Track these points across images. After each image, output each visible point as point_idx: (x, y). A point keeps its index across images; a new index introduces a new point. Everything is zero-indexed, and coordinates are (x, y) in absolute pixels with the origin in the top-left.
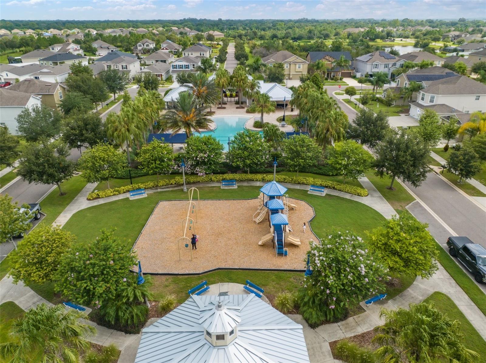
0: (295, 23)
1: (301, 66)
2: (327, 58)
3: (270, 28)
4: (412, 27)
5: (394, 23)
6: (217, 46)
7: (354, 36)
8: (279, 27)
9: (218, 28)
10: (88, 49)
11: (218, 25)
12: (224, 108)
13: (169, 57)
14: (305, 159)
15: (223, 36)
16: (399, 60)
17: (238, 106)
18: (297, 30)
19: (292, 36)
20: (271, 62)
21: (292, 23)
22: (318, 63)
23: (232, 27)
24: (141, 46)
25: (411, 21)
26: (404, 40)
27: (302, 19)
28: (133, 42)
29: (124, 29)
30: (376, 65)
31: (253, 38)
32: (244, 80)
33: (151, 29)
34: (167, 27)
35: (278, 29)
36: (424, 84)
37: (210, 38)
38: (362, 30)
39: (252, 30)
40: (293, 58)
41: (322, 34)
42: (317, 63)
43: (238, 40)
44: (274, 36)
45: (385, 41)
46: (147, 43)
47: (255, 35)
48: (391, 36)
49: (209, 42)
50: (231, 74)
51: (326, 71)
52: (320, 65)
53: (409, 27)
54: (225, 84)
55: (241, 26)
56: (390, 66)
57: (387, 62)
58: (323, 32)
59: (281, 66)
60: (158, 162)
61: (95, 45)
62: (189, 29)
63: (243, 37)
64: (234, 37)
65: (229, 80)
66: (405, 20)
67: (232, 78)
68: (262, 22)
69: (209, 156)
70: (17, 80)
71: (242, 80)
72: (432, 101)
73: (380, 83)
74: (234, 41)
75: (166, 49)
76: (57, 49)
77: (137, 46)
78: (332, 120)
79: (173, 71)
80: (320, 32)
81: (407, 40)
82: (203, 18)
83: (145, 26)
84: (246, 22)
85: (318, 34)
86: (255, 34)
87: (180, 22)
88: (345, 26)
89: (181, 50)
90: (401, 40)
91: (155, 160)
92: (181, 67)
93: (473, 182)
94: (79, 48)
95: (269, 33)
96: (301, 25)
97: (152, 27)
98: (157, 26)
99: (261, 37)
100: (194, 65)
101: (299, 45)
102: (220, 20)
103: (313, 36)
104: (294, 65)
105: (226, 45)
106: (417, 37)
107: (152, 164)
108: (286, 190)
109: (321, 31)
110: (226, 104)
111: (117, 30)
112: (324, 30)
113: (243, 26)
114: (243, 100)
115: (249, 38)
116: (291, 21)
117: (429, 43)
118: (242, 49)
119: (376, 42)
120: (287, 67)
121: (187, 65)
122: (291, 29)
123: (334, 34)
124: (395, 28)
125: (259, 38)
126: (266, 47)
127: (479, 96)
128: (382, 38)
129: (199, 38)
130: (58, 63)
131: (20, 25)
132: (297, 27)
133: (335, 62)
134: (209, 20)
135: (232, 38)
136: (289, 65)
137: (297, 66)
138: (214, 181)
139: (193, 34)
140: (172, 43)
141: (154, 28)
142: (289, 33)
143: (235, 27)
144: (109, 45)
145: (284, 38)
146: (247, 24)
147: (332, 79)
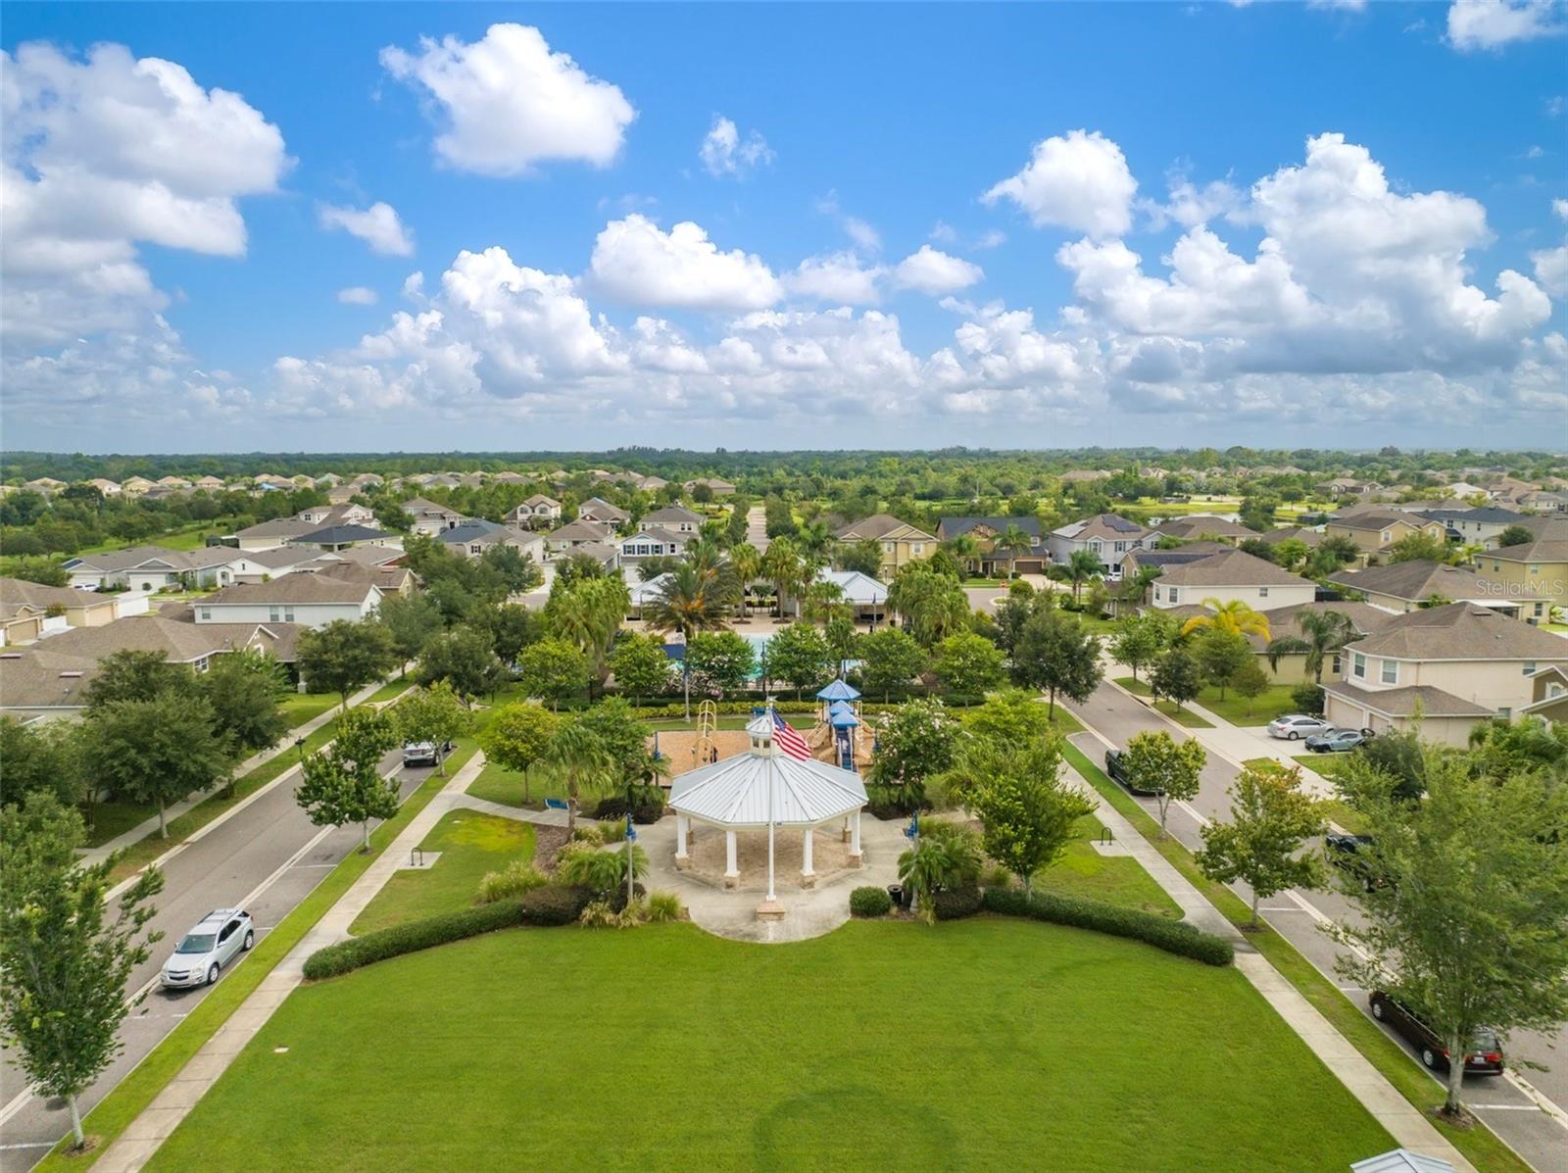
0: (931, 458)
1: (922, 547)
2: (981, 529)
3: (858, 472)
4: (1250, 467)
5: (1200, 460)
6: (720, 514)
7: (1080, 489)
8: (885, 469)
9: (718, 473)
10: (394, 519)
11: (718, 462)
12: (749, 623)
13: (606, 534)
14: (895, 664)
15: (734, 492)
16: (1148, 534)
17: (775, 619)
18: (932, 476)
19: (918, 491)
20: (851, 538)
21: (919, 459)
22: (960, 542)
23: (755, 470)
24: (526, 512)
25: (1249, 454)
26: (1214, 498)
27: (953, 450)
28: (502, 503)
29: (461, 475)
30: (1096, 544)
31: (813, 496)
32: (790, 565)
33: (535, 474)
34: (578, 469)
35: (881, 475)
36: (1166, 569)
37: (702, 495)
38: (1108, 474)
39: (810, 476)
40: (903, 530)
41: (997, 486)
42: (956, 539)
43: (773, 498)
44: (868, 491)
45: (1165, 502)
46: (542, 506)
47: (818, 487)
48: (1180, 490)
49: (700, 505)
50: (763, 554)
51: (979, 557)
52: (965, 545)
53: (1241, 468)
54: (749, 571)
55: (780, 466)
56: (1129, 546)
57: (1120, 538)
58: (999, 480)
59: (874, 546)
60: (644, 669)
61: (410, 510)
62: (639, 476)
63: (787, 492)
64: (764, 493)
65: (759, 564)
66: (1235, 452)
67: (764, 561)
68: (838, 456)
69: (730, 661)
70: (265, 577)
71: (785, 563)
72: (1173, 599)
73: (1083, 572)
74: (762, 502)
75: (592, 519)
76: (318, 517)
77: (516, 512)
78: (945, 608)
79: (626, 560)
80: (992, 481)
81: (1225, 498)
82: (673, 447)
83: (518, 467)
84: (794, 458)
85: (987, 486)
86: (818, 485)
87: (610, 458)
88: (1066, 466)
89: (628, 521)
90: (1209, 500)
91: (639, 666)
92: (643, 549)
93: (1189, 705)
94: (371, 517)
95: (855, 484)
96: (943, 464)
97: (536, 470)
98: (551, 466)
99: (835, 493)
100: (673, 546)
101: (928, 508)
102: (721, 452)
103: (972, 489)
104: (905, 546)
105: (742, 510)
106: (1246, 492)
107: (634, 671)
108: (859, 694)
109: (994, 478)
110: (750, 616)
111: (445, 476)
112: (1002, 475)
113: (787, 467)
114: (788, 610)
115: (801, 494)
116: (920, 453)
117: (1275, 506)
118: (785, 514)
119: (1140, 503)
120: (889, 550)
121: (657, 547)
122: (917, 473)
123: (1028, 485)
124: (1204, 470)
125: (829, 495)
126: (843, 513)
127: (1266, 589)
128: (1154, 494)
129: (673, 494)
130: (336, 548)
131: (172, 468)
132: (934, 470)
133: (998, 536)
134: (690, 453)
135: (756, 497)
136: (892, 546)
137: (913, 547)
138: (736, 713)
139: (651, 486)
140: (607, 505)
141: (543, 472)
142: (908, 483)
143: (764, 469)
144: (446, 509)
145: (894, 495)
146: (798, 461)
147: (994, 577)
